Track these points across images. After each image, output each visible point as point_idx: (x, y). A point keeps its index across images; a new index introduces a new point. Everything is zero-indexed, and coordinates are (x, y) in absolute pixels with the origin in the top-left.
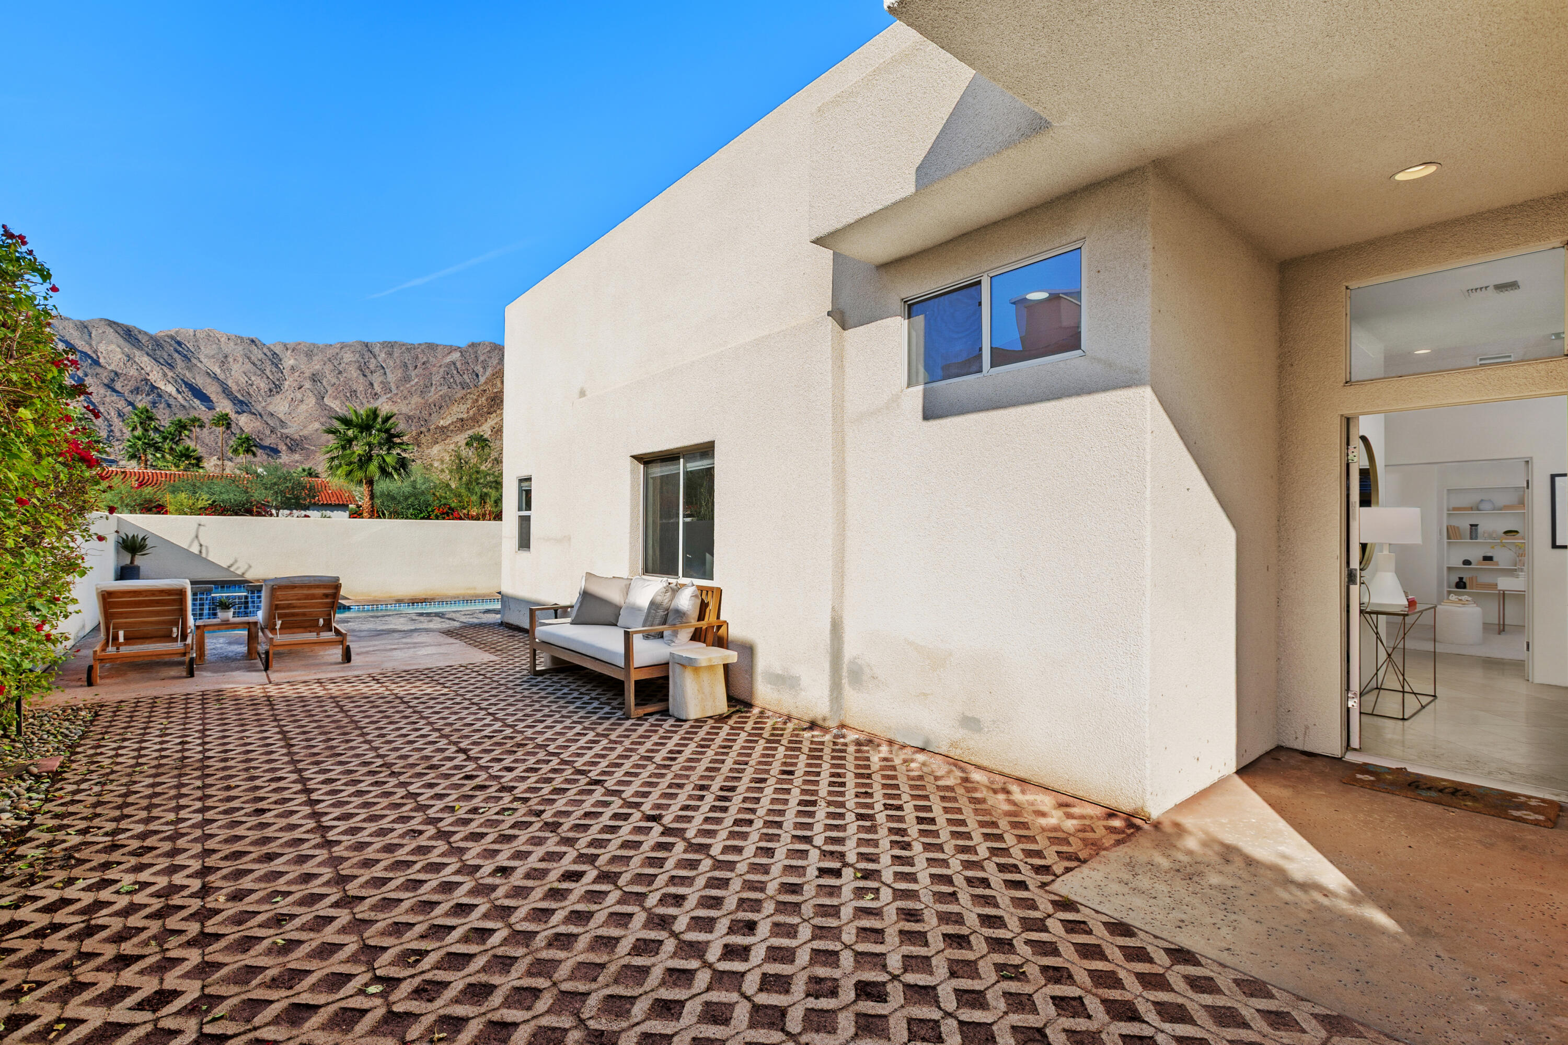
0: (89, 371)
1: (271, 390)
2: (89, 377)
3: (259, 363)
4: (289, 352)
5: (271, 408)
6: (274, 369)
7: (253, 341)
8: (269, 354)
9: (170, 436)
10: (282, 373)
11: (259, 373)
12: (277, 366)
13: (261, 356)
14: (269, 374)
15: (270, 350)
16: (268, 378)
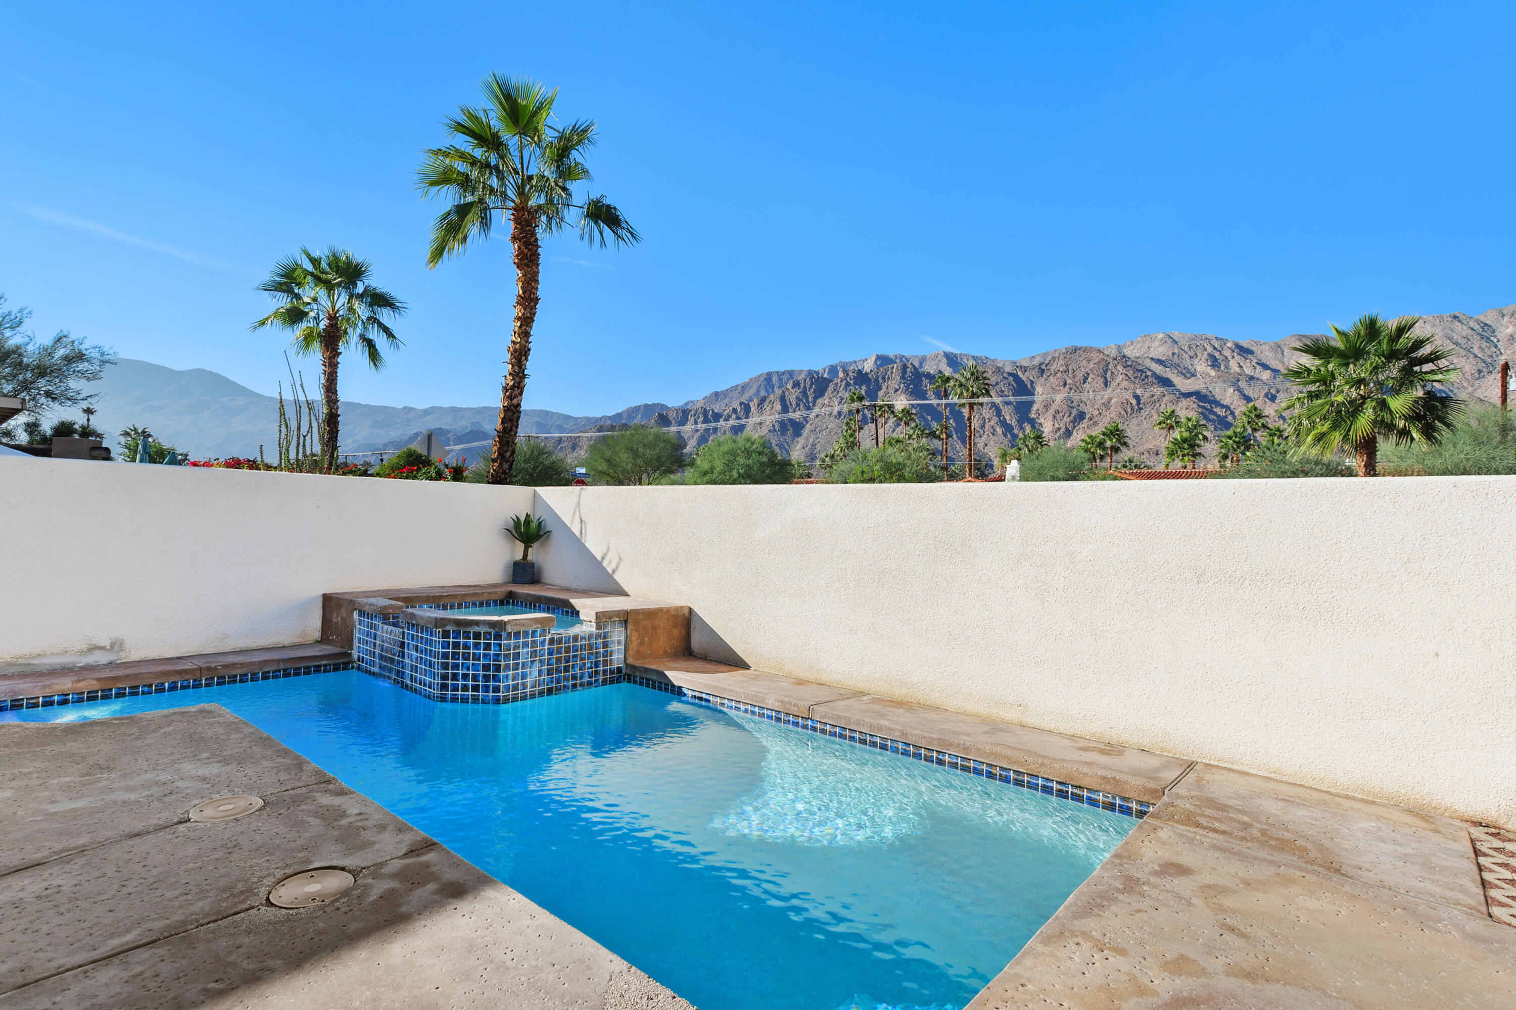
0: (1280, 387)
1: (1480, 371)
2: (1281, 393)
3: (1463, 342)
4: (1506, 318)
5: (1480, 394)
6: (1484, 344)
7: (1455, 317)
8: (1477, 327)
9: (1278, 433)
10: (1496, 347)
11: (1464, 353)
12: (1488, 340)
13: (1466, 331)
14: (1476, 350)
15: (1478, 322)
16: (1476, 356)
